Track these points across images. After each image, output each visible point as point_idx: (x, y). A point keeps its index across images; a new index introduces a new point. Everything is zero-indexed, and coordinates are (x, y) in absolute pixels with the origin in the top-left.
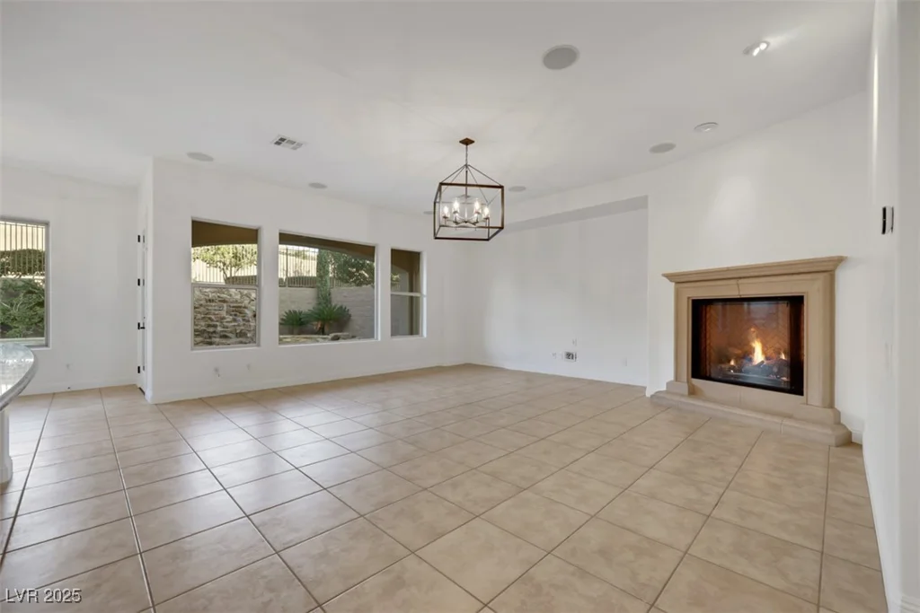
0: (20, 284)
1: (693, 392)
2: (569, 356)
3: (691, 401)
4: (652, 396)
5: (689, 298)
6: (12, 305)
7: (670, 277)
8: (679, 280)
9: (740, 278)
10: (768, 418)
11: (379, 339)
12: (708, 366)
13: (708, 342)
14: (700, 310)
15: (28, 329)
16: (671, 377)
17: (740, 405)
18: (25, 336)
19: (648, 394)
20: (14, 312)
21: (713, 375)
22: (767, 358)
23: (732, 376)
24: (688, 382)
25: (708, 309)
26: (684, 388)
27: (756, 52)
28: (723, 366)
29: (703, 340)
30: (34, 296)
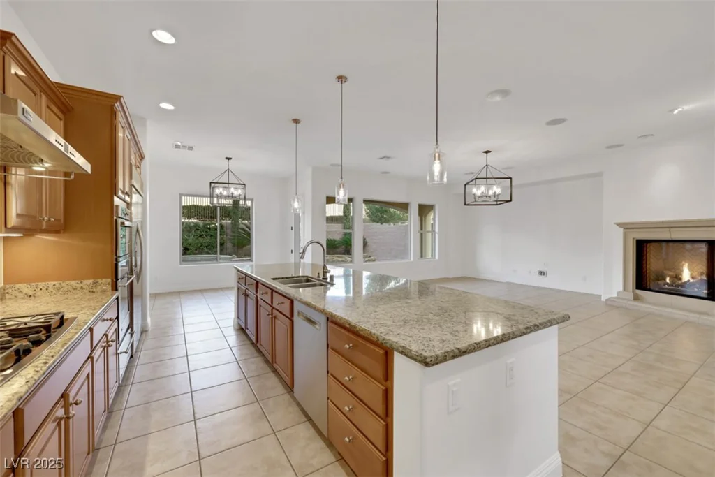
0: (192, 225)
1: (636, 298)
2: (541, 273)
3: (636, 303)
4: (606, 300)
5: (634, 239)
6: (189, 237)
7: (619, 225)
8: (627, 227)
9: (672, 227)
10: (692, 315)
11: (412, 260)
12: (648, 283)
13: (648, 267)
14: (642, 247)
15: (196, 250)
16: (621, 289)
17: (672, 306)
18: (194, 254)
19: (603, 299)
20: (190, 240)
21: (652, 288)
22: (693, 278)
23: (666, 289)
24: (633, 292)
25: (648, 245)
26: (631, 295)
27: (676, 112)
28: (660, 282)
29: (645, 265)
30: (199, 232)
